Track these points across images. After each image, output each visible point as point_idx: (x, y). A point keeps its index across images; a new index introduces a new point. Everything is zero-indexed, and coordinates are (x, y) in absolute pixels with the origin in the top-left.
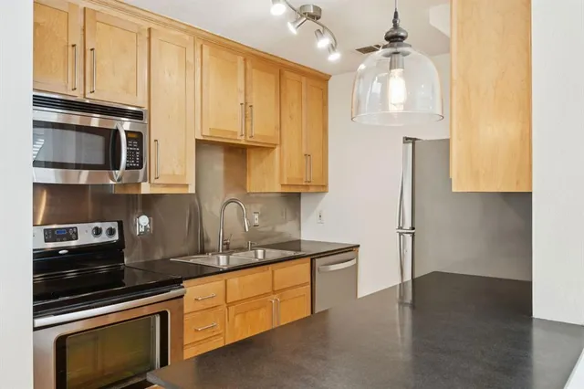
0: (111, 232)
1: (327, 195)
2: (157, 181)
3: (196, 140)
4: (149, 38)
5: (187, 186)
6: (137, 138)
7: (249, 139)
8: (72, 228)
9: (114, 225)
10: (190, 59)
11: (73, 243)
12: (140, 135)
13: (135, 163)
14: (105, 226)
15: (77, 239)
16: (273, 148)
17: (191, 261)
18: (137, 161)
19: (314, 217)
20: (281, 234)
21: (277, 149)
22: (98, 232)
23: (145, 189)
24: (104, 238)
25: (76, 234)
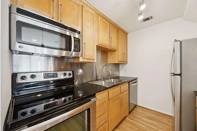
0: (70, 74)
1: (127, 65)
2: (85, 57)
3: (97, 45)
4: (82, 9)
5: (94, 59)
6: (78, 41)
7: (110, 47)
8: (56, 73)
9: (71, 72)
10: (95, 19)
11: (56, 79)
12: (79, 40)
13: (77, 49)
14: (68, 73)
15: (57, 77)
16: (116, 51)
17: (95, 83)
18: (78, 49)
19: (124, 70)
20: (115, 75)
21: (117, 51)
22: (65, 74)
23: (81, 60)
24: (67, 77)
25: (57, 75)
